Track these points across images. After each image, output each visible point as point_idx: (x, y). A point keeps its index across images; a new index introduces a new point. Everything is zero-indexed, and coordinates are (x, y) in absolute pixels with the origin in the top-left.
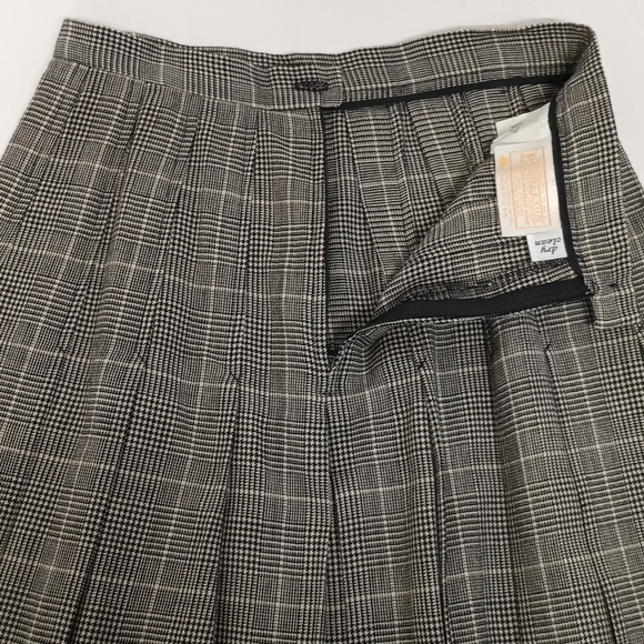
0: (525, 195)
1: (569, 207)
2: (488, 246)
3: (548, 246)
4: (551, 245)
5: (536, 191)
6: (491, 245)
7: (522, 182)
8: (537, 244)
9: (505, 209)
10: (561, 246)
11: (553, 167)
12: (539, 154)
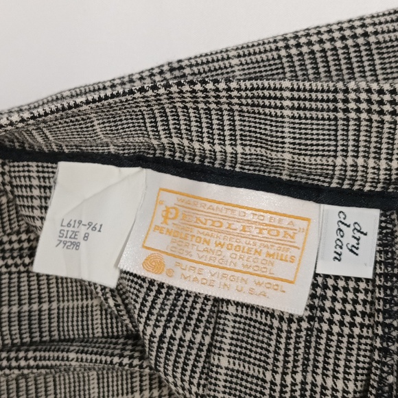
0: (238, 248)
1: (284, 177)
2: (307, 347)
3: (348, 240)
4: (348, 232)
5: (238, 226)
6: (308, 341)
7: (212, 246)
8: (338, 257)
9: (251, 292)
10: (355, 214)
11: (205, 184)
12: (171, 200)
